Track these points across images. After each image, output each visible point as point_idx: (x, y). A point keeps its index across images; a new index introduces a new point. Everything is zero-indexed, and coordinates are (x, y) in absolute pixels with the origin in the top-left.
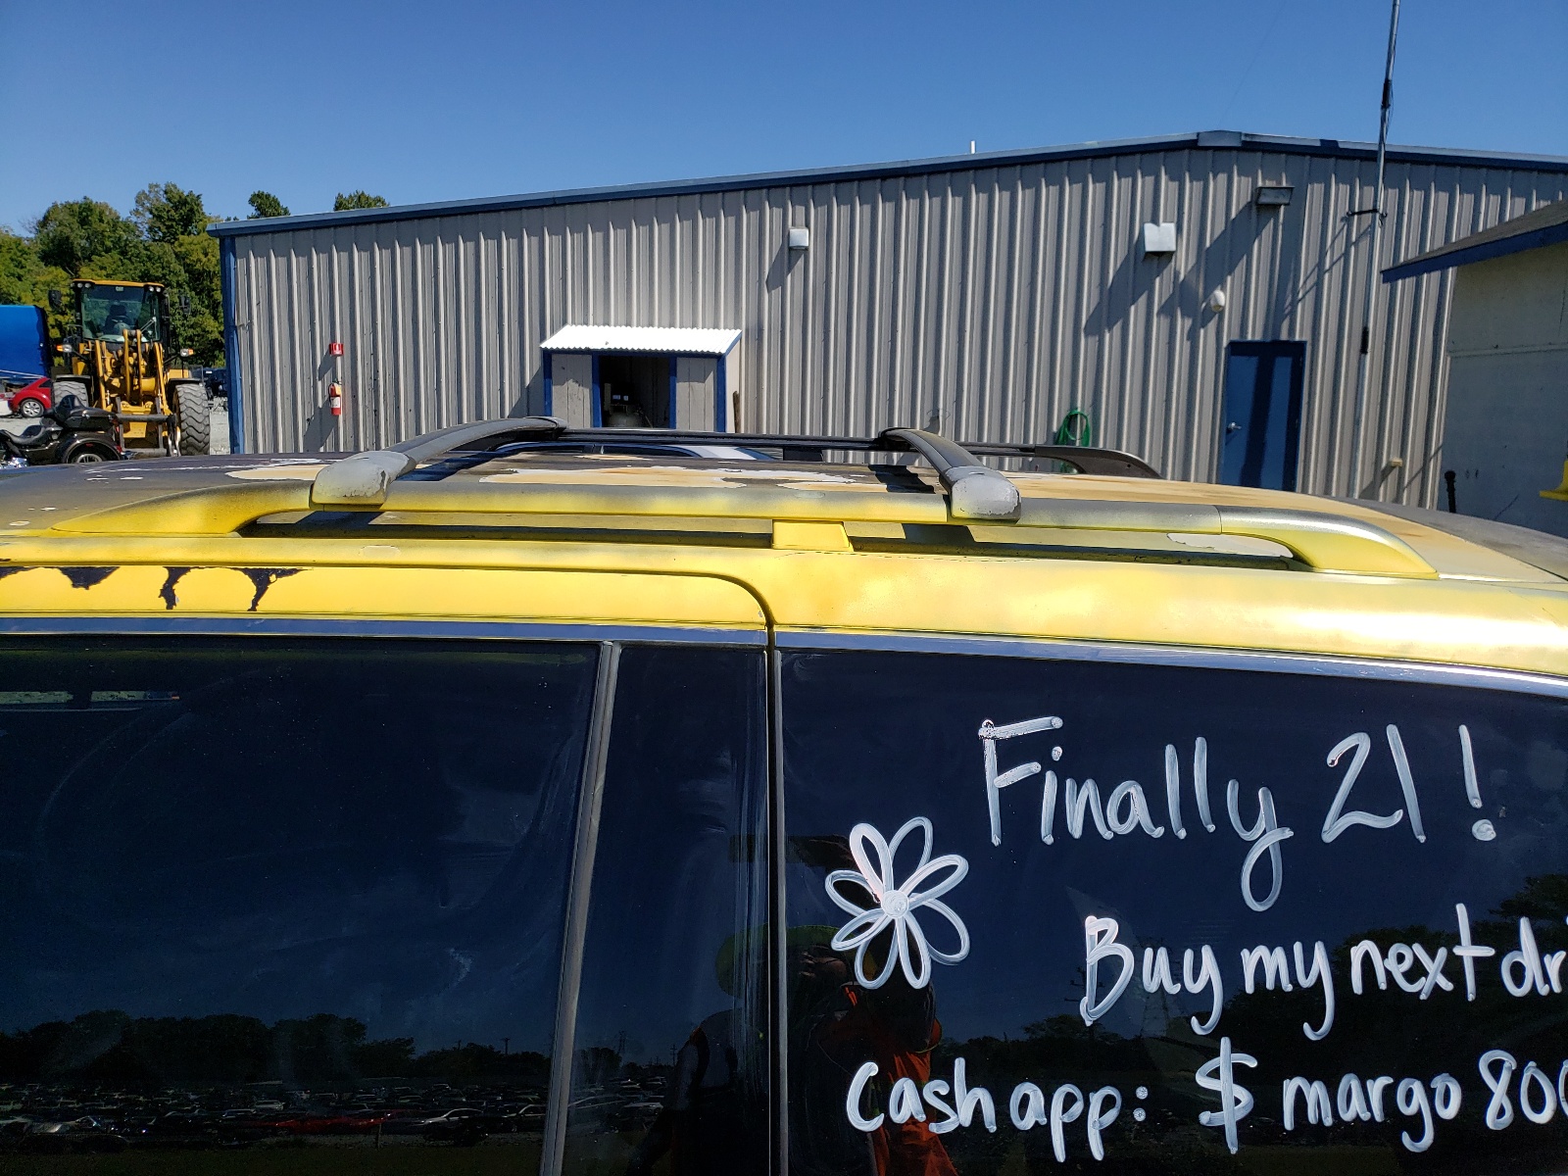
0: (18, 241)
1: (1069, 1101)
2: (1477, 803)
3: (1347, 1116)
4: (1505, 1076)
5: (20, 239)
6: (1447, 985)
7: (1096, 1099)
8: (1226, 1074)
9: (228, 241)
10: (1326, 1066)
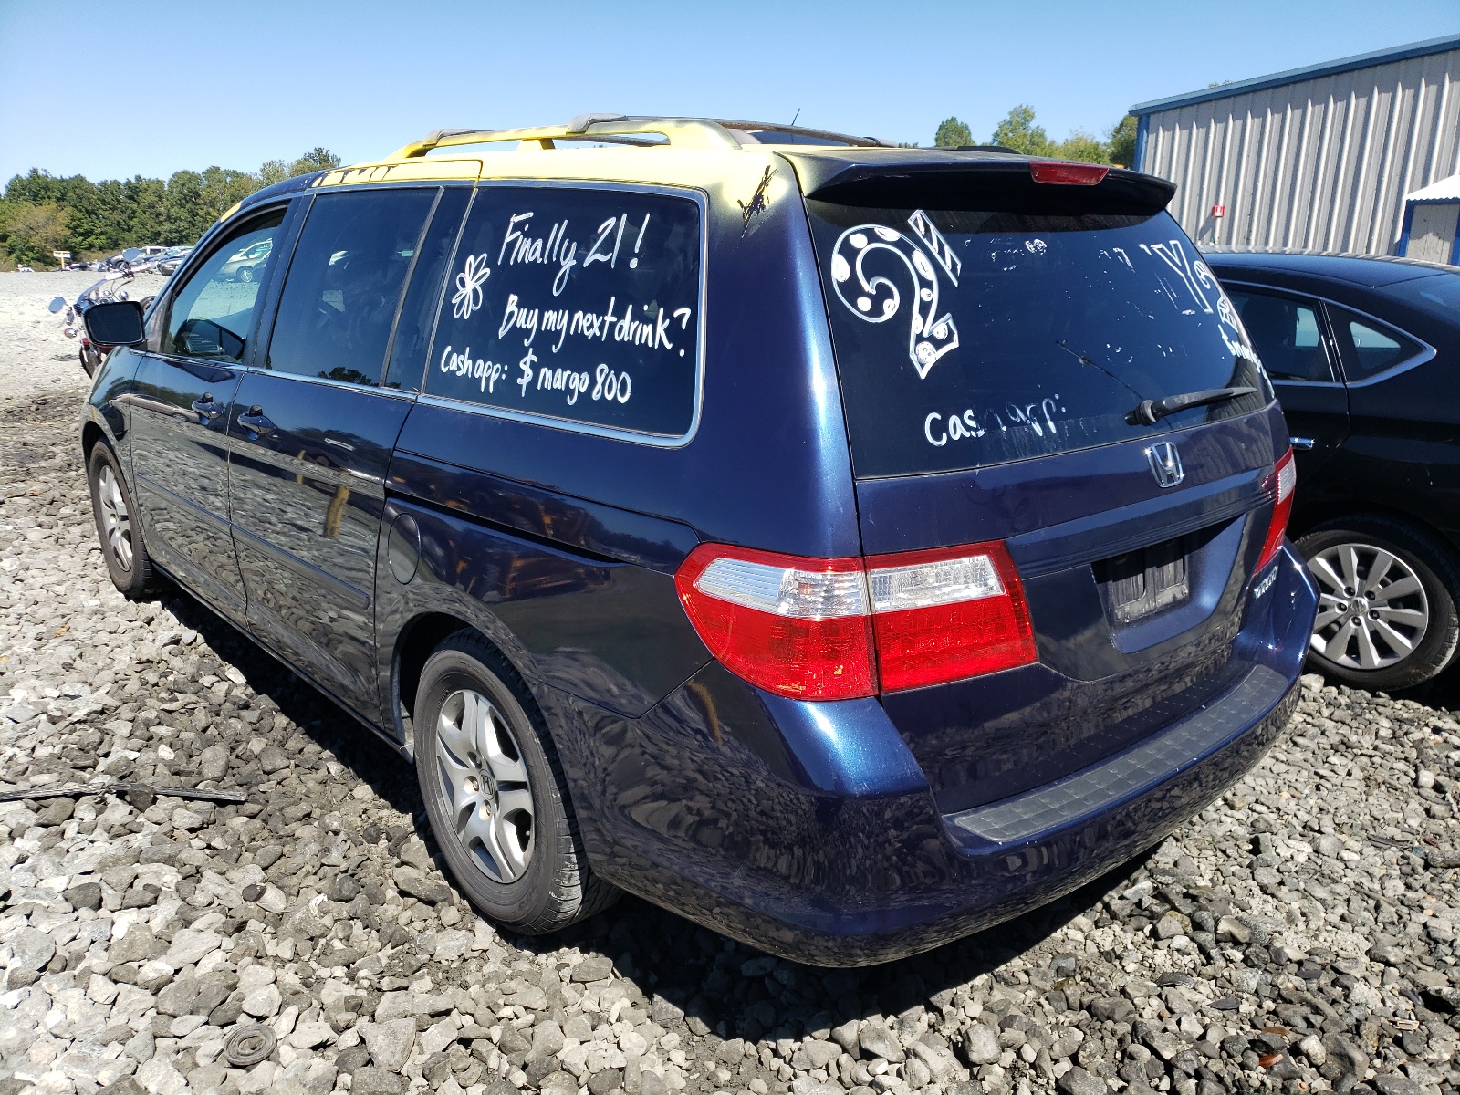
0: (1096, 146)
1: (489, 367)
2: (637, 251)
3: (555, 387)
4: (603, 376)
5: (1098, 144)
6: (598, 334)
7: (495, 368)
8: (528, 363)
9: (1144, 119)
10: (554, 363)
